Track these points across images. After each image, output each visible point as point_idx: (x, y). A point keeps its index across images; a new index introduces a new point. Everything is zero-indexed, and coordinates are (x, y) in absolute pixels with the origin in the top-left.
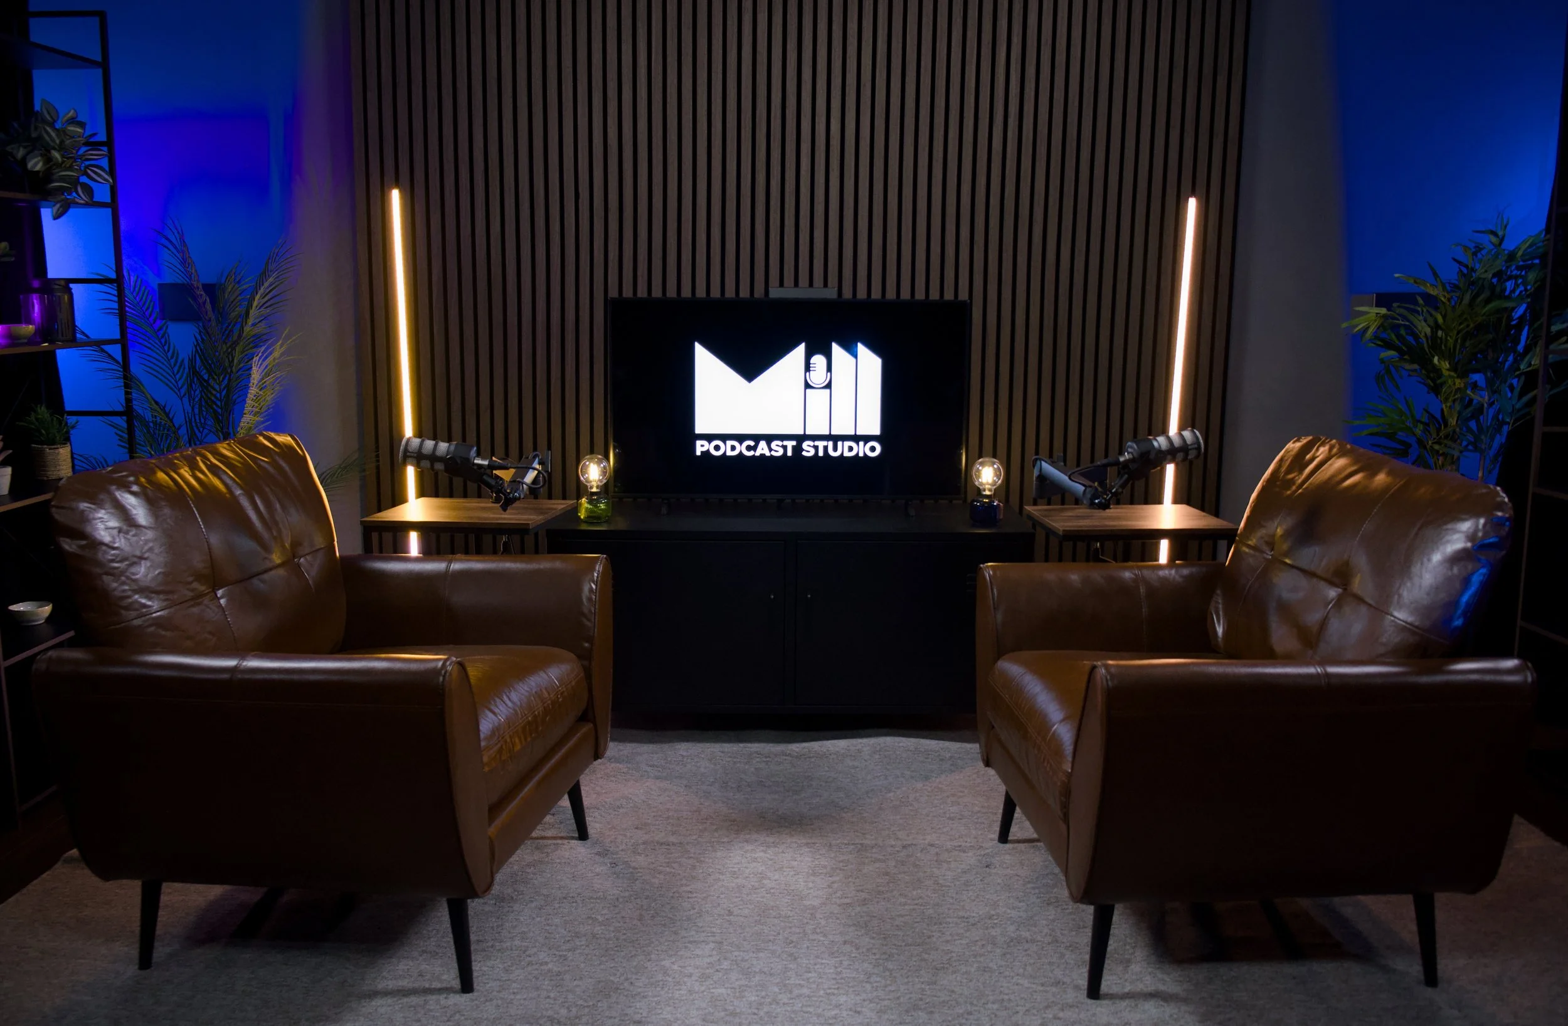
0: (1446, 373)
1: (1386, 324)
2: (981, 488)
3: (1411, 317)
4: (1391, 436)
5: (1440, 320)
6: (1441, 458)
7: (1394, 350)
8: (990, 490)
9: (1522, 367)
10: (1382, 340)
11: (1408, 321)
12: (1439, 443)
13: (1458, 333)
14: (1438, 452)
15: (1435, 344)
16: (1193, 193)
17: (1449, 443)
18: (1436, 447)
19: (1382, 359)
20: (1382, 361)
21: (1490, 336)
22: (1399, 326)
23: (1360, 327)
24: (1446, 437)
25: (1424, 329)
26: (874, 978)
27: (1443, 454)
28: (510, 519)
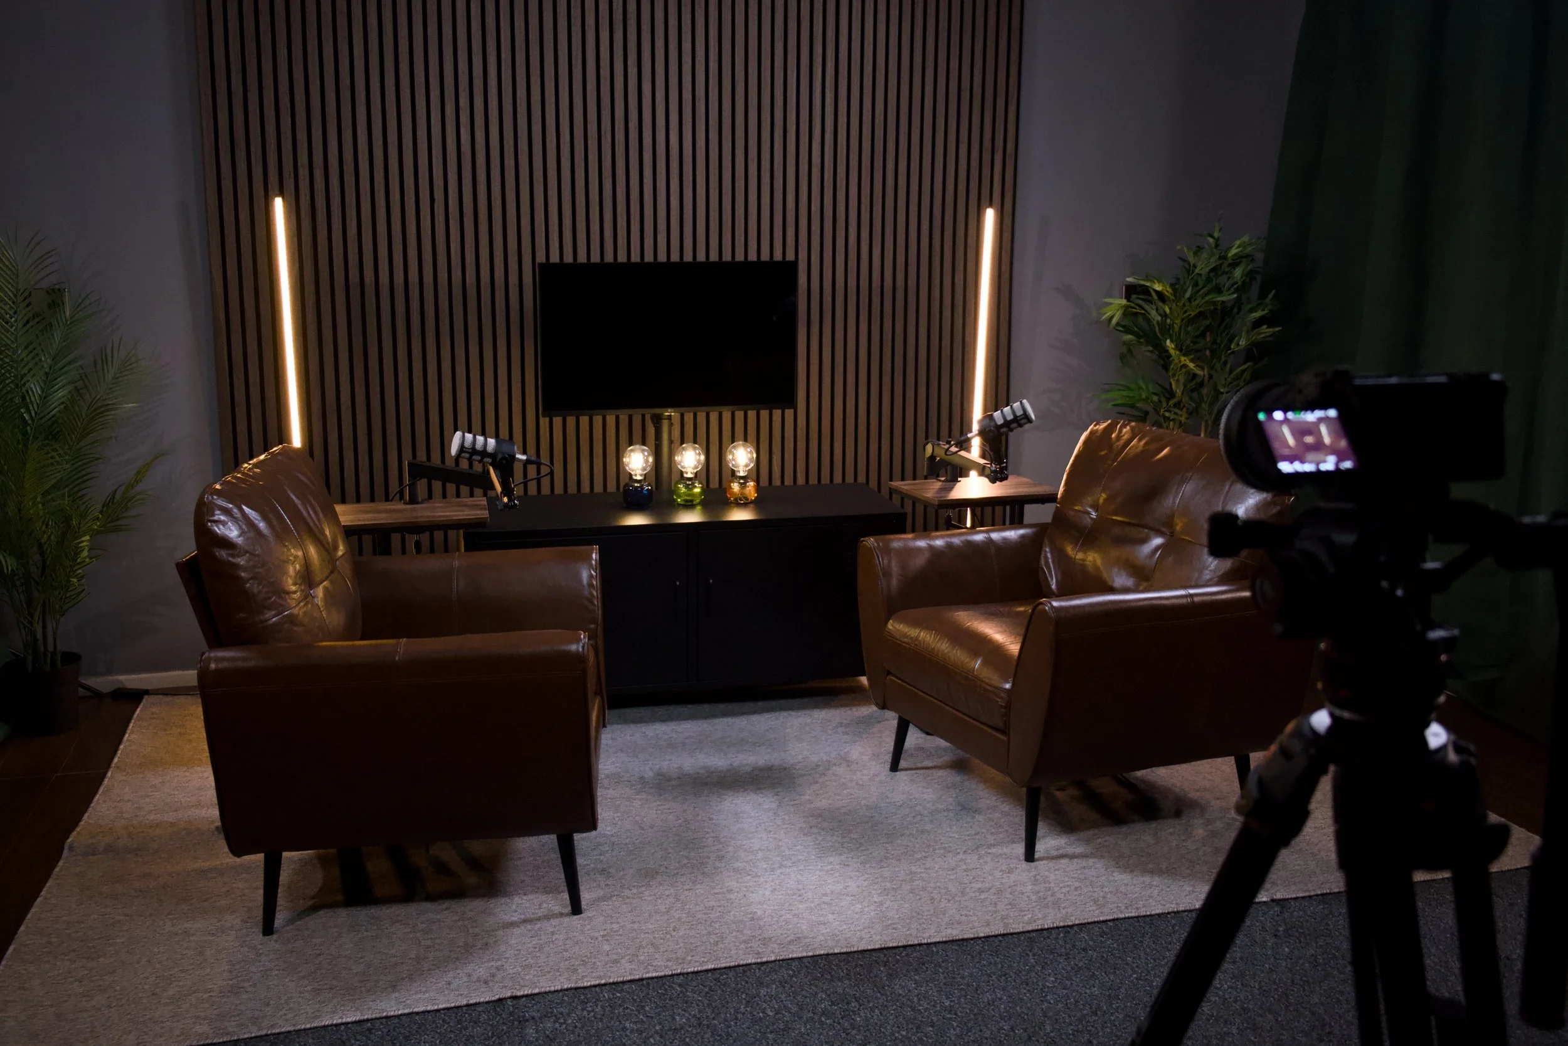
0: (1172, 352)
1: (1127, 312)
2: (632, 473)
3: (1146, 307)
4: (1133, 406)
5: (1167, 310)
6: (1171, 423)
7: (1132, 334)
8: (641, 475)
9: (1232, 347)
10: (1123, 326)
11: (1143, 309)
12: (1169, 411)
13: (1182, 320)
14: (1169, 418)
15: (1167, 331)
16: (991, 205)
17: (1176, 410)
18: (1167, 414)
19: (1124, 342)
20: (1124, 343)
21: (1208, 322)
22: (1136, 314)
23: (1108, 314)
24: (1175, 406)
25: (1155, 317)
26: (845, 845)
27: (1173, 420)
28: (469, 515)
